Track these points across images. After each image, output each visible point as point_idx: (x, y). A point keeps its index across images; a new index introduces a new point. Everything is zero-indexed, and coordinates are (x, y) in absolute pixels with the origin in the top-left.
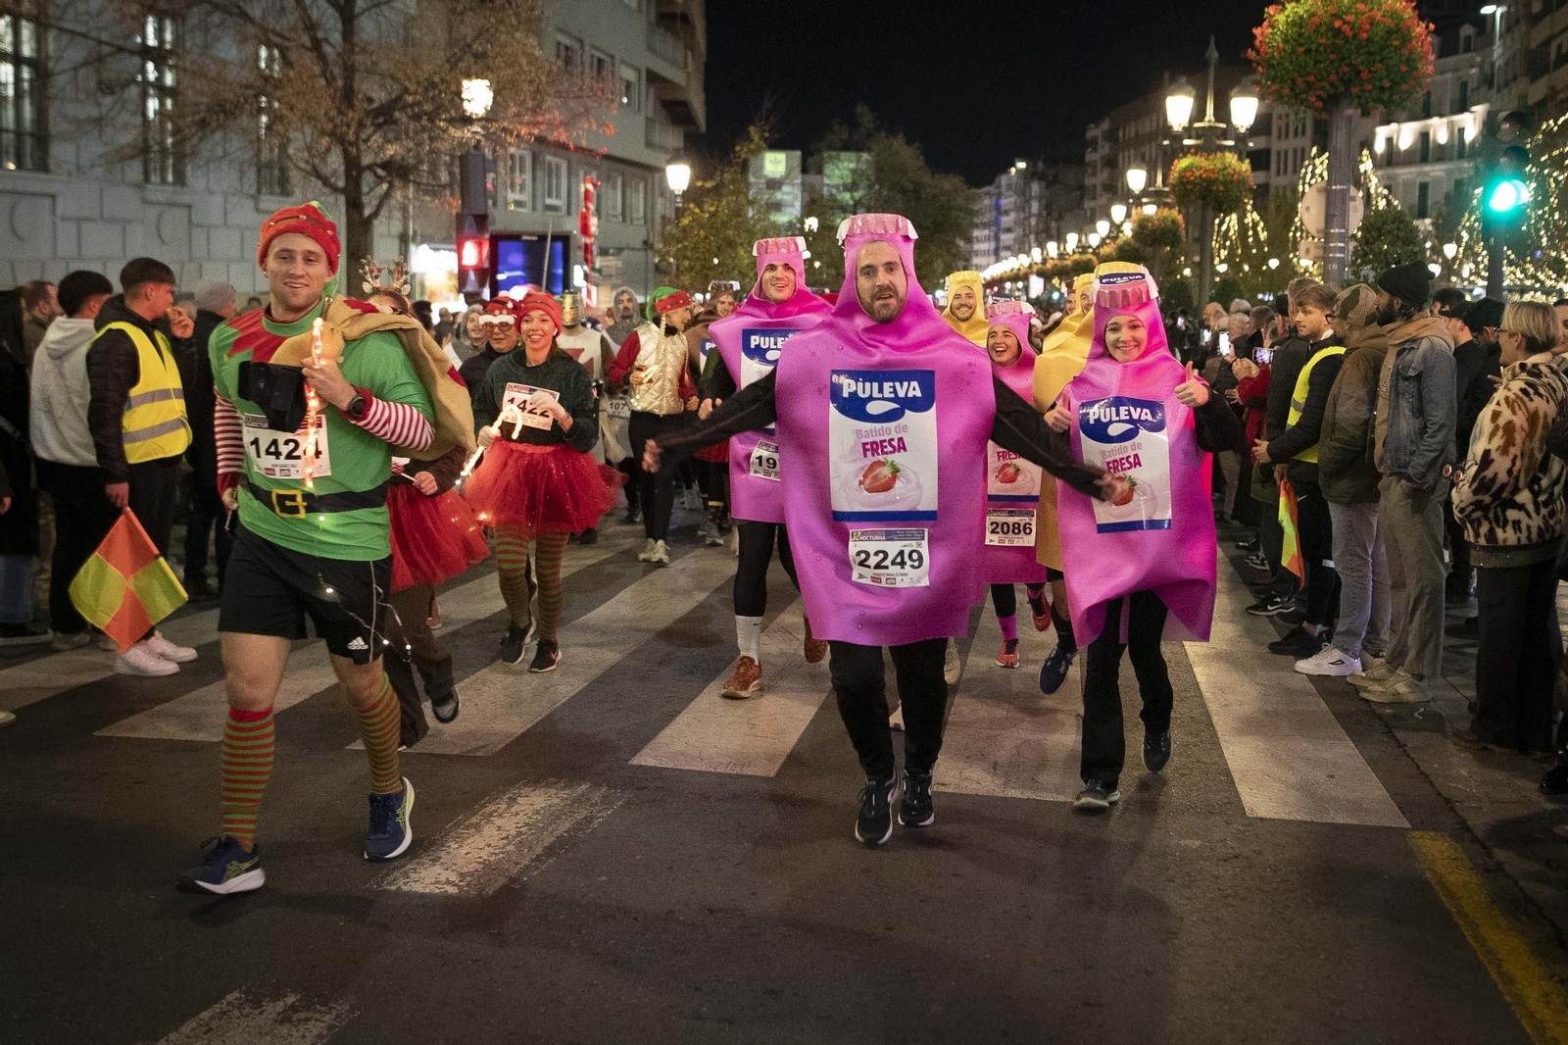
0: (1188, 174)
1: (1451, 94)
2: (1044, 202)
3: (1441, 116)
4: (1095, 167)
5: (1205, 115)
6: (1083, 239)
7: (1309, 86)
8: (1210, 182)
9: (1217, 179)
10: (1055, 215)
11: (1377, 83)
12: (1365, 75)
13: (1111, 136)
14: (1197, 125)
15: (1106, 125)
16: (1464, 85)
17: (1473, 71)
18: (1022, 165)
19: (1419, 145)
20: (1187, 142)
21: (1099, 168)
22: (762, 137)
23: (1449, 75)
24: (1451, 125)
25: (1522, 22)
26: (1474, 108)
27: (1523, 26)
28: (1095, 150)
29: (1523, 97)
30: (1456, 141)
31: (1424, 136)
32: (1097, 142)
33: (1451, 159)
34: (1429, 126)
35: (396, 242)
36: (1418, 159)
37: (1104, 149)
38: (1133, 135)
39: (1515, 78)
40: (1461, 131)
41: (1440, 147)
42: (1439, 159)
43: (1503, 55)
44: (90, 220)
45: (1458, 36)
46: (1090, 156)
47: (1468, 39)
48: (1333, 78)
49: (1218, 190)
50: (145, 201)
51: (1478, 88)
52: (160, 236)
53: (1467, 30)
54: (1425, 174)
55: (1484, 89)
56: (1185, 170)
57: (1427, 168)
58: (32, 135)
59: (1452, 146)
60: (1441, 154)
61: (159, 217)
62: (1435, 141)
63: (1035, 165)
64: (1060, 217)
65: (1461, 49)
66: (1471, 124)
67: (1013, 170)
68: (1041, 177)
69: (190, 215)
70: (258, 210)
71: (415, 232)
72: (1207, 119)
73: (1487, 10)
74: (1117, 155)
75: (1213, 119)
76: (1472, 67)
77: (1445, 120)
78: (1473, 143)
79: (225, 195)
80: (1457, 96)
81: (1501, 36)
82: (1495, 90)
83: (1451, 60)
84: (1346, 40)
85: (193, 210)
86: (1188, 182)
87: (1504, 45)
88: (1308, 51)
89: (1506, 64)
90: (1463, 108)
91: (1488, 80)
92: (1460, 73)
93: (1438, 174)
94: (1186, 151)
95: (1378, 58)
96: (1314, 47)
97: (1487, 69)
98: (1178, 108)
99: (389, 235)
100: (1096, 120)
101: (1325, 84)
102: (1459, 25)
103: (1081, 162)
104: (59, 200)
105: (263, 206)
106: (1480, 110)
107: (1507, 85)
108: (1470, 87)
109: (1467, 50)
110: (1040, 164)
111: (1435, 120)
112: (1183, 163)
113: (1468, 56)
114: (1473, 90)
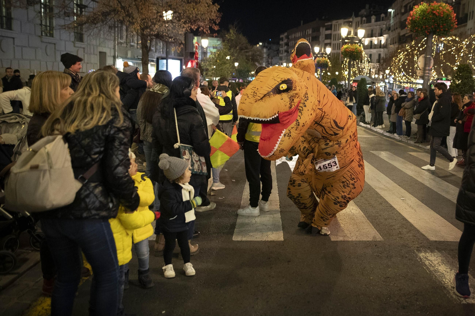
0: (347, 50)
1: (378, 32)
2: (267, 54)
3: (376, 37)
4: (282, 46)
5: (351, 34)
6: (288, 65)
7: (426, 28)
8: (353, 52)
9: (354, 51)
10: (270, 57)
11: (444, 29)
12: (441, 27)
13: (287, 37)
14: (349, 36)
15: (286, 34)
16: (382, 29)
17: (384, 26)
18: (261, 44)
19: (370, 45)
20: (346, 41)
21: (284, 46)
22: (234, 33)
23: (378, 27)
24: (378, 39)
25: (399, 14)
26: (384, 35)
27: (399, 16)
28: (283, 41)
29: (399, 33)
30: (379, 44)
31: (371, 42)
32: (283, 39)
33: (378, 48)
34: (372, 39)
35: (112, 58)
36: (369, 47)
37: (285, 41)
38: (294, 37)
39: (397, 28)
40: (381, 41)
41: (375, 45)
42: (375, 48)
43: (393, 22)
44: (25, 47)
45: (380, 16)
46: (281, 42)
47: (383, 17)
48: (433, 27)
49: (355, 54)
50: (42, 42)
51: (385, 30)
52: (46, 53)
53: (383, 15)
54: (371, 52)
55: (387, 31)
56: (346, 48)
57: (372, 50)
58: (5, 17)
59: (378, 45)
60: (375, 47)
61: (46, 47)
62: (374, 43)
63: (265, 44)
64: (272, 58)
65: (381, 20)
66: (383, 39)
67: (258, 45)
68: (266, 47)
69: (55, 47)
70: (74, 46)
71: (118, 55)
72: (351, 35)
73: (390, 10)
74: (289, 43)
75: (353, 35)
76: (384, 25)
77: (376, 38)
78: (383, 44)
79: (65, 41)
80: (380, 32)
81: (393, 17)
82: (391, 31)
83: (379, 23)
84: (436, 16)
85: (56, 45)
86: (347, 51)
87: (394, 20)
88: (426, 19)
89: (394, 24)
90: (381, 35)
91: (389, 29)
92: (381, 26)
93: (374, 52)
94: (346, 43)
95: (445, 22)
96: (428, 18)
97: (388, 26)
98: (344, 31)
99: (111, 56)
100: (283, 33)
101: (431, 28)
102: (381, 14)
103: (278, 44)
104: (15, 39)
105: (76, 45)
106: (385, 36)
107: (394, 30)
108: (383, 30)
109: (383, 20)
110: (266, 44)
111: (374, 38)
112: (345, 46)
113: (383, 22)
114: (384, 31)
